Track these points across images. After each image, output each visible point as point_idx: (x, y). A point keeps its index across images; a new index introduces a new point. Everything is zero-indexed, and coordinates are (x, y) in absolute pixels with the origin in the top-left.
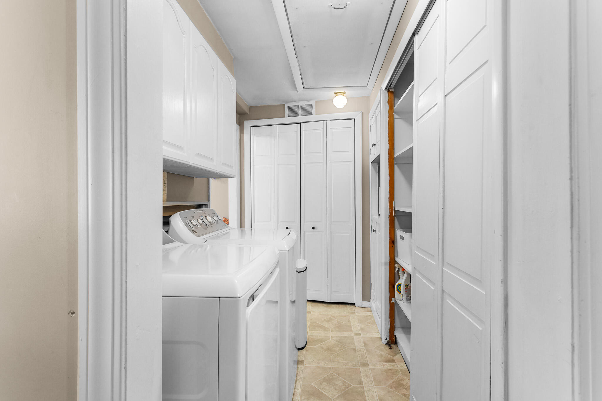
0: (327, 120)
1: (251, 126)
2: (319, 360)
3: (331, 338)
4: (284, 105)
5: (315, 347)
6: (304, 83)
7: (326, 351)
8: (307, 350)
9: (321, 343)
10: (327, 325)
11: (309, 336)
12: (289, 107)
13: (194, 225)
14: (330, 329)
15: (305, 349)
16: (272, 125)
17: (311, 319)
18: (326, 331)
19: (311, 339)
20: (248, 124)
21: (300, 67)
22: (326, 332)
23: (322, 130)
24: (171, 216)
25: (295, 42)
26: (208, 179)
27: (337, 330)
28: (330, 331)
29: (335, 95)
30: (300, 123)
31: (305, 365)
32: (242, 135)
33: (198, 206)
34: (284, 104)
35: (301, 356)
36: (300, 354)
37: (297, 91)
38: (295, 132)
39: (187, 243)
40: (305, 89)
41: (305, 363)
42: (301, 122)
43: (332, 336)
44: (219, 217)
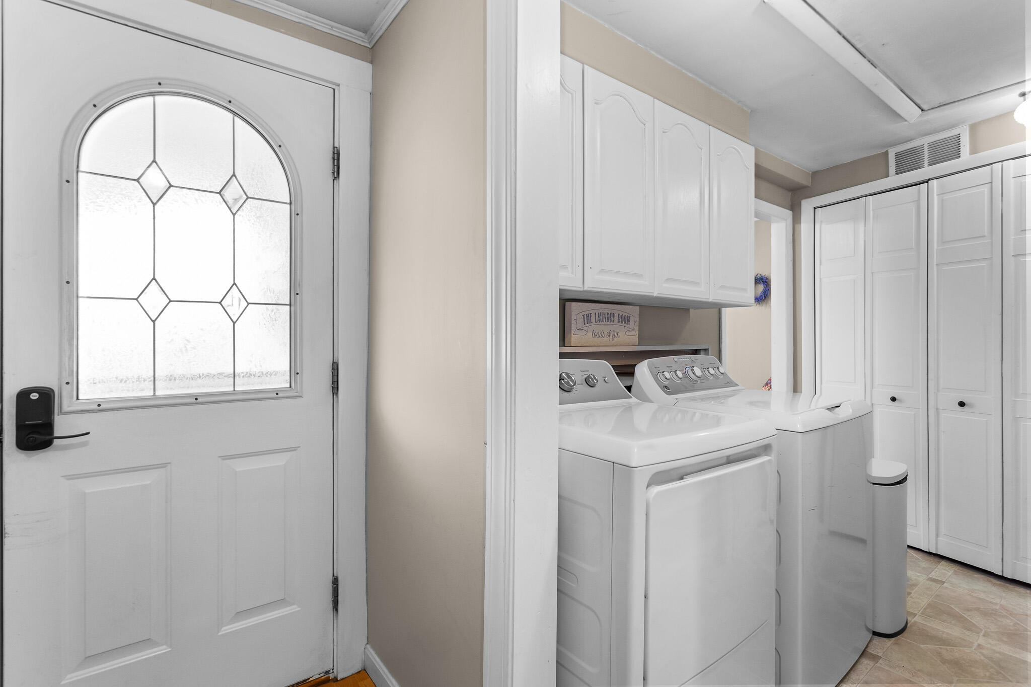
0: (1002, 161)
1: (815, 208)
2: (919, 671)
3: (974, 647)
4: (887, 153)
5: (922, 646)
6: (918, 101)
7: (947, 664)
8: (896, 644)
9: (941, 645)
10: (977, 620)
11: (915, 622)
12: (898, 155)
13: (666, 379)
14: (983, 632)
15: (894, 639)
16: (859, 198)
17: (937, 595)
18: (969, 630)
19: (919, 629)
20: (807, 206)
21: (892, 80)
22: (968, 633)
23: (989, 185)
24: (636, 365)
25: (858, 46)
26: (719, 309)
27: (1005, 639)
28: (982, 634)
29: (1022, 98)
30: (927, 182)
31: (878, 665)
32: (797, 226)
33: (694, 352)
34: (887, 151)
35: (879, 648)
36: (876, 643)
37: (906, 121)
38: (914, 201)
39: (653, 402)
40: (924, 113)
41: (881, 661)
42: (929, 180)
43: (979, 645)
44: (720, 370)
